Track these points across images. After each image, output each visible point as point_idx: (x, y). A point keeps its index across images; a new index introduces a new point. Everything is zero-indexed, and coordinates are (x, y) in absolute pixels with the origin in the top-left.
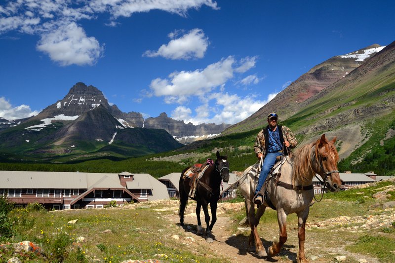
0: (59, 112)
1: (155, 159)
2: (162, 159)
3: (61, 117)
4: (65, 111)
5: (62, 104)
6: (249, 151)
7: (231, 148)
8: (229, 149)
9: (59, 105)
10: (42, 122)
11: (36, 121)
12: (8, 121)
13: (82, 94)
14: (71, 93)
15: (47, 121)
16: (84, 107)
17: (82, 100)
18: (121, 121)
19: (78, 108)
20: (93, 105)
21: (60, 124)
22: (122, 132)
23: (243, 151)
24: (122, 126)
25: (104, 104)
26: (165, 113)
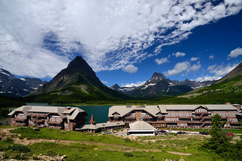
0: (150, 83)
1: (179, 97)
2: (181, 96)
3: (151, 84)
4: (152, 82)
5: (151, 80)
6: (221, 91)
7: (212, 91)
8: (211, 91)
9: (150, 81)
10: (145, 87)
11: (143, 86)
12: (136, 87)
13: (156, 76)
14: (153, 76)
15: (147, 86)
16: (158, 80)
17: (157, 78)
18: (170, 84)
19: (156, 81)
20: (161, 79)
21: (150, 87)
22: (171, 88)
23: (218, 91)
24: (171, 85)
25: (164, 79)
26: (187, 79)
